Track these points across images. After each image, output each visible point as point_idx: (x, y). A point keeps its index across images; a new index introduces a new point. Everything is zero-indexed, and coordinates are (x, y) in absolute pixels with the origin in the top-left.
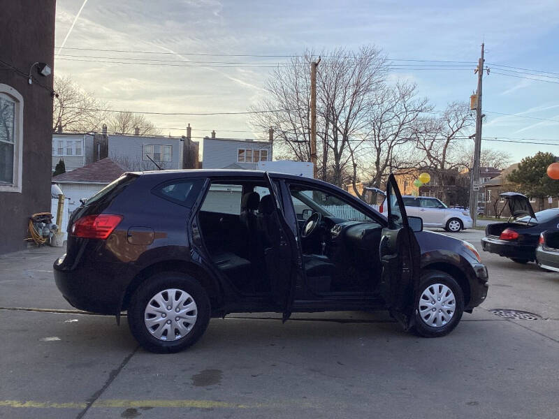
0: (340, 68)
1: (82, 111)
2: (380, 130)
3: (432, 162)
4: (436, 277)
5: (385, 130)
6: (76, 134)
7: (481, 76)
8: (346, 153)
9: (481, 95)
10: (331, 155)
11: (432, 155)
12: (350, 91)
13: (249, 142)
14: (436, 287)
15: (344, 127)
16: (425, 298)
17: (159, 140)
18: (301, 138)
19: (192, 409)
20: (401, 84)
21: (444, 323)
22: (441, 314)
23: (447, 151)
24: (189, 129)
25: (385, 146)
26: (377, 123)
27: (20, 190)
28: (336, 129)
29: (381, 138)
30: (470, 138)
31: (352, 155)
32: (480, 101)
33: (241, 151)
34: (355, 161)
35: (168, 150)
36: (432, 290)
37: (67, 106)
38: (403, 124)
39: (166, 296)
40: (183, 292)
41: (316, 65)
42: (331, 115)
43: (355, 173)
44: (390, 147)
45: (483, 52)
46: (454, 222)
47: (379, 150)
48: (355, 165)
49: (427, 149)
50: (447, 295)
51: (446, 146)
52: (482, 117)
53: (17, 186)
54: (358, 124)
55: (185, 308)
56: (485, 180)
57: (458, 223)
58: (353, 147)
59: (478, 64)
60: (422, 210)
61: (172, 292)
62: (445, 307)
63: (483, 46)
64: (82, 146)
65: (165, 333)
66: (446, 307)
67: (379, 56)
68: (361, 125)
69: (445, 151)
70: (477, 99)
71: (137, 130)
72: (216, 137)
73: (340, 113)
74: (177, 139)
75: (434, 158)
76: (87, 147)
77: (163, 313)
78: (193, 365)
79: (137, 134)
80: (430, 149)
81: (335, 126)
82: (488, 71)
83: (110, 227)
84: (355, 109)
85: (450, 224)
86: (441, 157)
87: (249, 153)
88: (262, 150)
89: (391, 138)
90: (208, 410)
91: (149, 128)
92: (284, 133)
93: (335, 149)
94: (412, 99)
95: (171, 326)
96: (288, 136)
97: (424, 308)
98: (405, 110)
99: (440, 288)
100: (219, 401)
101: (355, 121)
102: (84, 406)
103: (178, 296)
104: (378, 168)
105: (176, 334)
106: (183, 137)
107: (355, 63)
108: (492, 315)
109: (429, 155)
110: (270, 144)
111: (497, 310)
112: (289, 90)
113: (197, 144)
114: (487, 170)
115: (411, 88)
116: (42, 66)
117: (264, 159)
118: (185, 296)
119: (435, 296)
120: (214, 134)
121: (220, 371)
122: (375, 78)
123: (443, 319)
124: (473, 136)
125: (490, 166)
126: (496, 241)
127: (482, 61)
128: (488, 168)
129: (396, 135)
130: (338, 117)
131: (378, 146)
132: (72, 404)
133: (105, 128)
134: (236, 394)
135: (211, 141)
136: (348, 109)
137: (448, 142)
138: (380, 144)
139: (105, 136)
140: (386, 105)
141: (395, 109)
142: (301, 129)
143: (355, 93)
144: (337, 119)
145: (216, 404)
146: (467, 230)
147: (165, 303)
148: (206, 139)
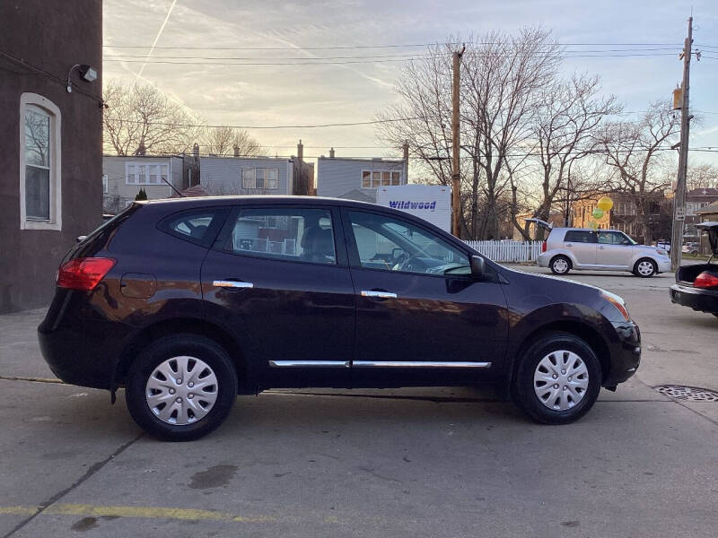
0: (492, 59)
1: (172, 126)
2: (549, 140)
3: (627, 183)
4: (559, 340)
5: (555, 140)
6: (164, 157)
7: (687, 63)
8: (504, 172)
9: (687, 89)
10: (483, 177)
11: (628, 173)
12: (509, 89)
13: (377, 161)
14: (559, 354)
15: (501, 138)
16: (543, 370)
17: (263, 163)
18: (443, 153)
19: (171, 520)
20: (578, 77)
21: (572, 405)
22: (567, 392)
23: (649, 167)
24: (300, 147)
25: (556, 162)
26: (546, 132)
27: (59, 227)
28: (489, 142)
29: (551, 151)
30: (673, 148)
31: (511, 177)
32: (686, 97)
33: (366, 174)
34: (515, 184)
35: (274, 174)
36: (553, 359)
37: (153, 121)
38: (580, 132)
39: (174, 366)
40: (198, 360)
41: (460, 55)
42: (483, 123)
43: (515, 199)
44: (563, 164)
45: (691, 29)
46: (645, 263)
47: (548, 167)
48: (514, 189)
49: (621, 165)
50: (576, 365)
51: (647, 161)
52: (689, 120)
53: (54, 223)
54: (521, 132)
55: (201, 382)
56: (702, 206)
57: (650, 265)
58: (513, 164)
59: (684, 46)
60: (602, 248)
61: (183, 361)
62: (572, 382)
63: (691, 20)
64: (167, 172)
65: (174, 414)
66: (575, 383)
67: (546, 41)
68: (525, 134)
69: (645, 168)
70: (682, 95)
71: (236, 149)
72: (336, 156)
73: (495, 118)
74: (285, 160)
75: (630, 177)
76: (174, 173)
77: (170, 388)
78: (204, 458)
79: (237, 155)
80: (626, 164)
81: (488, 137)
82: (699, 54)
83: (99, 275)
84: (516, 113)
85: (640, 266)
86: (641, 175)
87: (375, 175)
88: (394, 172)
89: (565, 150)
90: (193, 522)
91: (252, 147)
92: (420, 148)
93: (488, 168)
94: (592, 98)
95: (182, 406)
96: (425, 151)
97: (541, 383)
98: (583, 112)
99: (566, 357)
100: (213, 510)
101: (516, 130)
102: (33, 511)
103: (191, 365)
104: (546, 192)
105: (189, 416)
106: (293, 157)
107: (515, 52)
108: (656, 395)
109: (624, 174)
110: (404, 163)
111: (666, 387)
112: (427, 91)
113: (311, 166)
114: (705, 192)
115: (592, 82)
116: (85, 69)
117: (396, 183)
118: (201, 365)
119: (557, 368)
120: (332, 152)
121: (236, 468)
122: (543, 71)
123: (570, 399)
124: (676, 146)
125: (711, 186)
126: (689, 290)
127: (689, 41)
128: (707, 190)
129: (572, 146)
130: (491, 124)
131: (546, 162)
132: (20, 508)
133: (196, 149)
134: (241, 501)
135: (329, 162)
136: (506, 113)
137: (649, 155)
138: (549, 159)
139: (196, 159)
140: (558, 106)
141: (570, 112)
142: (443, 143)
143: (517, 91)
144: (490, 128)
145: (207, 514)
146: (660, 275)
147: (173, 376)
148: (322, 159)
